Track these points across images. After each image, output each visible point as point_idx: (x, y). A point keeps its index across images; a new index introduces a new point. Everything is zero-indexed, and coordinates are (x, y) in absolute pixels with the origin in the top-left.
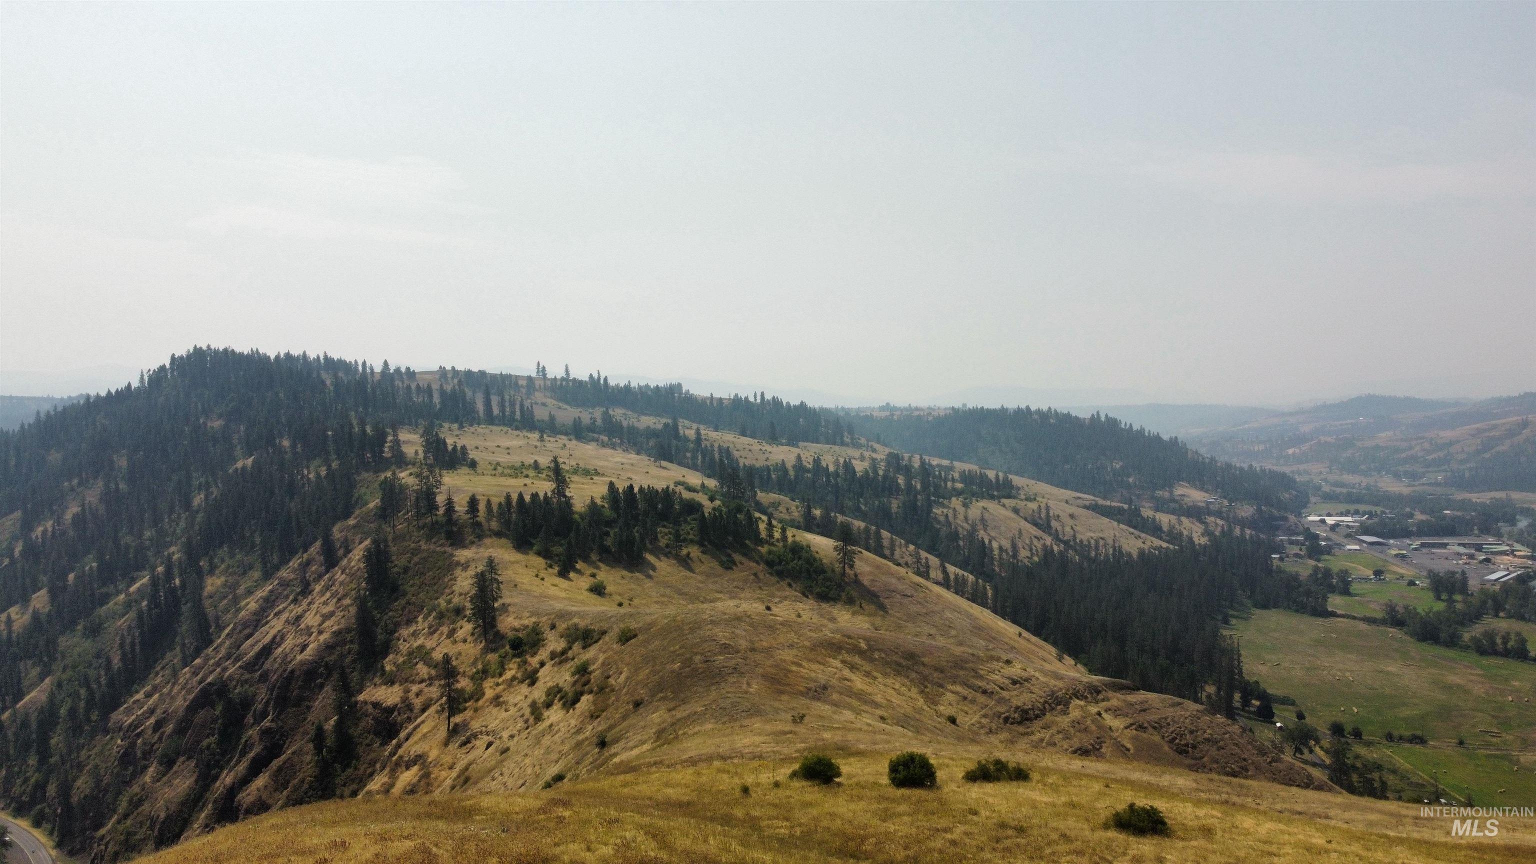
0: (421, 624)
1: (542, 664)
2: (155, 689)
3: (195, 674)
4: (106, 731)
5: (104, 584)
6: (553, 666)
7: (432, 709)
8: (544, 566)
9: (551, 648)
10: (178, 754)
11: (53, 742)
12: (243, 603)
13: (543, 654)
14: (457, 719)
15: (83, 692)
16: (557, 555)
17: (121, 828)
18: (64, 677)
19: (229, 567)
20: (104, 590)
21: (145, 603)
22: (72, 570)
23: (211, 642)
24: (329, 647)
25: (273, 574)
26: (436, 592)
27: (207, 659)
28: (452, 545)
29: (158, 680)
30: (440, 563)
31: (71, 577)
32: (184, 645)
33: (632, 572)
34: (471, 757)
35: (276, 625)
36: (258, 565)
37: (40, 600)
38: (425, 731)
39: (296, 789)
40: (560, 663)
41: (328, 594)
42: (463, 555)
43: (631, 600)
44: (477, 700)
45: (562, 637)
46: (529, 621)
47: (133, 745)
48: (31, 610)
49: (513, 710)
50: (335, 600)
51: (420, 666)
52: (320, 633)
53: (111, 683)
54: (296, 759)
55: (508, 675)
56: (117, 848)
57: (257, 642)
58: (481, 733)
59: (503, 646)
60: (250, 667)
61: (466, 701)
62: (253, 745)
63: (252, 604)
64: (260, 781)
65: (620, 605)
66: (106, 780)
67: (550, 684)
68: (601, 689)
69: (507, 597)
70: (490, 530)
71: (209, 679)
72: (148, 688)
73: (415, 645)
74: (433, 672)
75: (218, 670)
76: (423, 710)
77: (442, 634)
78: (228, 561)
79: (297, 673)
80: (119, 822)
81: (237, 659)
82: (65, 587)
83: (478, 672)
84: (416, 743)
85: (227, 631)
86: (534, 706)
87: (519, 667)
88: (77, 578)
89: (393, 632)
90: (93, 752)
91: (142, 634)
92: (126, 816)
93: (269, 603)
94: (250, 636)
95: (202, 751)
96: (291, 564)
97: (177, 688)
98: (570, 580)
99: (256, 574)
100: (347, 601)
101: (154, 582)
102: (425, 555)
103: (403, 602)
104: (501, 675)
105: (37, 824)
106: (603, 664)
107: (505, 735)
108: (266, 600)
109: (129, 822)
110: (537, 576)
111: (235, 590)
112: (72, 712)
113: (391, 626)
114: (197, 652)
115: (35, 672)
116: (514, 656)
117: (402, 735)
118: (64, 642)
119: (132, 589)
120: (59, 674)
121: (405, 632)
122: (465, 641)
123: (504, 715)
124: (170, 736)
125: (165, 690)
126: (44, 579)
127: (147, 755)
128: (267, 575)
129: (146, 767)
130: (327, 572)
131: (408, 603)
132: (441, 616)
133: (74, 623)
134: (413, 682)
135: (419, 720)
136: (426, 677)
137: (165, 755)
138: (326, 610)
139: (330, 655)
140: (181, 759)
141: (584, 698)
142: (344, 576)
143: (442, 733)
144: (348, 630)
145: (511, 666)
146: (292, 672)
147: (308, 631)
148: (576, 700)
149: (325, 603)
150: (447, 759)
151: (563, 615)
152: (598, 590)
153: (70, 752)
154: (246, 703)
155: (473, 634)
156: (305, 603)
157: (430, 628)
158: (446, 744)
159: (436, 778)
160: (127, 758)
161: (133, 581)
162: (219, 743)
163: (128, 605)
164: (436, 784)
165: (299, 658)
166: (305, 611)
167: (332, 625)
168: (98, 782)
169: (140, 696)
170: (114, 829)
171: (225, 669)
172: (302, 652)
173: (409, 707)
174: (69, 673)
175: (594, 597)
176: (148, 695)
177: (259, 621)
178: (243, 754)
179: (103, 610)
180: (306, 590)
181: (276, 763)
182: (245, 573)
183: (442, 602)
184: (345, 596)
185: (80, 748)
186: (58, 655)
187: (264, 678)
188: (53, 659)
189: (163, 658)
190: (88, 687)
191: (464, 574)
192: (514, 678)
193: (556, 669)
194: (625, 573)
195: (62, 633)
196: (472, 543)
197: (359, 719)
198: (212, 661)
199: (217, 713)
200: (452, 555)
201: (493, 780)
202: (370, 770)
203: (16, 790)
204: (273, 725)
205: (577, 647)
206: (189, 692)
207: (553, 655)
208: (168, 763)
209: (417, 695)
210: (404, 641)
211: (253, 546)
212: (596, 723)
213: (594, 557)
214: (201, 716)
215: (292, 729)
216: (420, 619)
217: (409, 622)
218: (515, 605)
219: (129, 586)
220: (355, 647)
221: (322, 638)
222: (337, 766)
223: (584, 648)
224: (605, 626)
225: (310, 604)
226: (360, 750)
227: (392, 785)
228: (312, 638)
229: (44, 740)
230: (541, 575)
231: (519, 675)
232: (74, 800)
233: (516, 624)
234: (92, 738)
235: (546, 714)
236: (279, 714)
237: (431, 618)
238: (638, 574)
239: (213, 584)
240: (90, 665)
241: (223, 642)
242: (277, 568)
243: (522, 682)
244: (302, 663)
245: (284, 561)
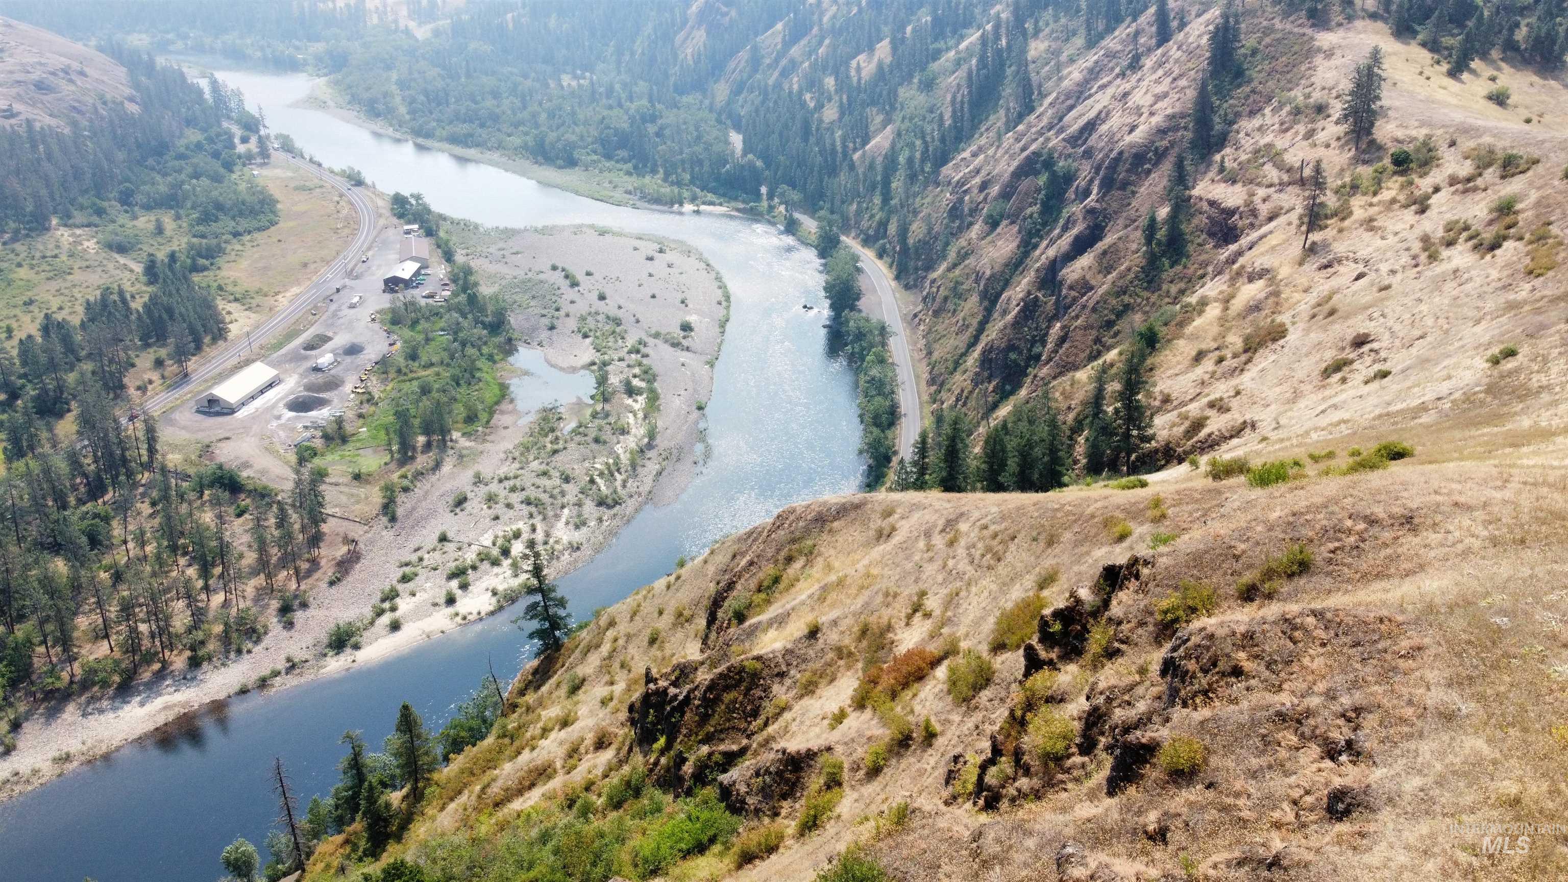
0: (1268, 117)
1: (1437, 190)
2: (981, 149)
3: (1018, 140)
4: (938, 184)
5: (936, 40)
6: (1454, 193)
7: (1282, 220)
8: (1430, 62)
9: (1450, 171)
10: (1002, 217)
11: (894, 185)
12: (1065, 72)
13: (1436, 176)
14: (1315, 237)
15: (918, 143)
16: (1446, 48)
17: (951, 275)
18: (903, 127)
19: (1052, 32)
20: (936, 45)
21: (974, 61)
22: (909, 22)
23: (1032, 110)
24: (1162, 132)
25: (1097, 42)
26: (1289, 81)
27: (1030, 126)
28: (1313, 25)
29: (983, 141)
30: (1296, 48)
31: (909, 29)
32: (1008, 109)
33: (1545, 79)
34: (1334, 283)
35: (1100, 101)
36: (1082, 31)
37: (883, 50)
38: (1274, 242)
39: (1122, 276)
40: (1465, 191)
41: (1160, 72)
42: (1325, 39)
43: (1541, 116)
44: (1343, 219)
45: (1466, 158)
46: (1421, 133)
47: (961, 201)
48: (876, 60)
49: (1391, 240)
50: (1170, 79)
51: (1268, 167)
52: (1152, 114)
53: (943, 140)
54: (1121, 245)
55: (1386, 195)
56: (946, 293)
57: (1081, 116)
58: (1347, 258)
59: (1380, 159)
60: (1074, 140)
61: (1327, 217)
62: (1075, 222)
63: (1074, 74)
64: (1086, 260)
65: (1528, 121)
66: (936, 228)
67: (1449, 217)
68: (1541, 238)
69: (1387, 98)
70: (1363, 10)
71: (1033, 147)
72: (974, 148)
73: (1262, 142)
74: (1285, 177)
75: (1041, 140)
76: (1271, 219)
77: (1297, 133)
78: (1052, 25)
79: (1126, 155)
80: (949, 270)
81: (1062, 130)
82: (903, 39)
83: (1344, 186)
84: (1262, 254)
85: (1050, 99)
86: (1426, 240)
87: (1402, 187)
88: (914, 30)
89: (1232, 123)
90: (926, 201)
91: (970, 92)
92: (955, 266)
93: (1094, 73)
94: (1071, 108)
95: (1025, 219)
96: (1117, 33)
97: (1000, 152)
98: (1462, 82)
99: (1079, 41)
100: (1183, 82)
101: (984, 40)
102: (1279, 35)
103: (1248, 89)
104: (1375, 194)
105: (880, 256)
106: (1538, 204)
107: (1384, 268)
108: (1091, 71)
109: (957, 272)
110: (1421, 73)
111: (1058, 56)
112: (910, 161)
113: (1230, 117)
114: (1020, 117)
115: (879, 119)
116: (1395, 173)
117: (1244, 241)
118: (903, 93)
119: (963, 46)
120: (898, 123)
121: (1247, 125)
122: (1328, 146)
123: (1379, 243)
124: (996, 199)
125: (990, 152)
126: (886, 29)
127: (974, 211)
128: (1091, 44)
129: (971, 224)
130: (1159, 45)
131: (1253, 91)
132: (1297, 112)
133: (910, 76)
134: (1259, 184)
135: (1264, 229)
136: (1276, 181)
137: (990, 216)
138: (1160, 89)
139: (1162, 139)
140: (1005, 222)
141: (1509, 245)
142: (1179, 53)
143: (1296, 249)
144: (1183, 116)
145: (1390, 184)
146: (1121, 153)
147: (1138, 111)
148: (1495, 246)
149: (1158, 81)
150: (1303, 281)
151: (1467, 130)
152: (1499, 99)
153: (908, 198)
154: (1069, 178)
155: (1339, 139)
156: (1134, 78)
157: (1282, 124)
158: (1301, 264)
159: (1287, 299)
160: (955, 212)
161: (962, 38)
162: (1042, 213)
163: (958, 63)
164: (1286, 305)
165: (1128, 139)
166: (1134, 88)
167: (1166, 108)
168: (930, 229)
169: (966, 154)
170: (942, 277)
171: (1048, 140)
172: (1131, 131)
173: (1254, 213)
174: (907, 123)
175: (1493, 107)
176: (975, 155)
177: (1081, 93)
178: (1065, 229)
179: (935, 66)
180: (1135, 65)
181: (1100, 246)
182: (1067, 40)
183: (1298, 94)
184: (1181, 76)
185: (915, 195)
186: (898, 105)
187: (1088, 154)
188: (893, 108)
189: (987, 118)
190: (923, 138)
191: (1327, 63)
192: (1394, 201)
193: (1457, 198)
194: (1535, 79)
195: (901, 84)
196: (1340, 25)
197: (1192, 215)
198: (1034, 130)
199: (1041, 183)
200: (1312, 39)
201: (1371, 319)
202: (1200, 272)
203: (865, 224)
204: (1098, 205)
205: (1490, 174)
206: (1012, 157)
207: (1453, 181)
208: (993, 223)
209: (1264, 200)
210: (1247, 135)
211: (1078, 11)
212: (1538, 282)
213: (1495, 54)
214: (1025, 184)
215: (1115, 212)
216: (1267, 111)
217: (1252, 114)
218: (1397, 109)
219: (958, 43)
220: (1189, 135)
221: (1155, 120)
222: (1166, 261)
223: (1503, 177)
224: (1536, 153)
225: (1139, 80)
226: (1191, 248)
227: (1232, 296)
228: (1143, 119)
229: (886, 183)
230: (1427, 73)
231: (1402, 198)
232: (911, 241)
233: (1400, 134)
234: (925, 188)
235: (1445, 253)
236: (1104, 195)
237: (1284, 112)
238: (1552, 82)
239: (1037, 48)
240: (924, 118)
241: (1046, 111)
242: (1101, 37)
243: (1406, 206)
244: (1131, 145)
245: (1110, 30)
